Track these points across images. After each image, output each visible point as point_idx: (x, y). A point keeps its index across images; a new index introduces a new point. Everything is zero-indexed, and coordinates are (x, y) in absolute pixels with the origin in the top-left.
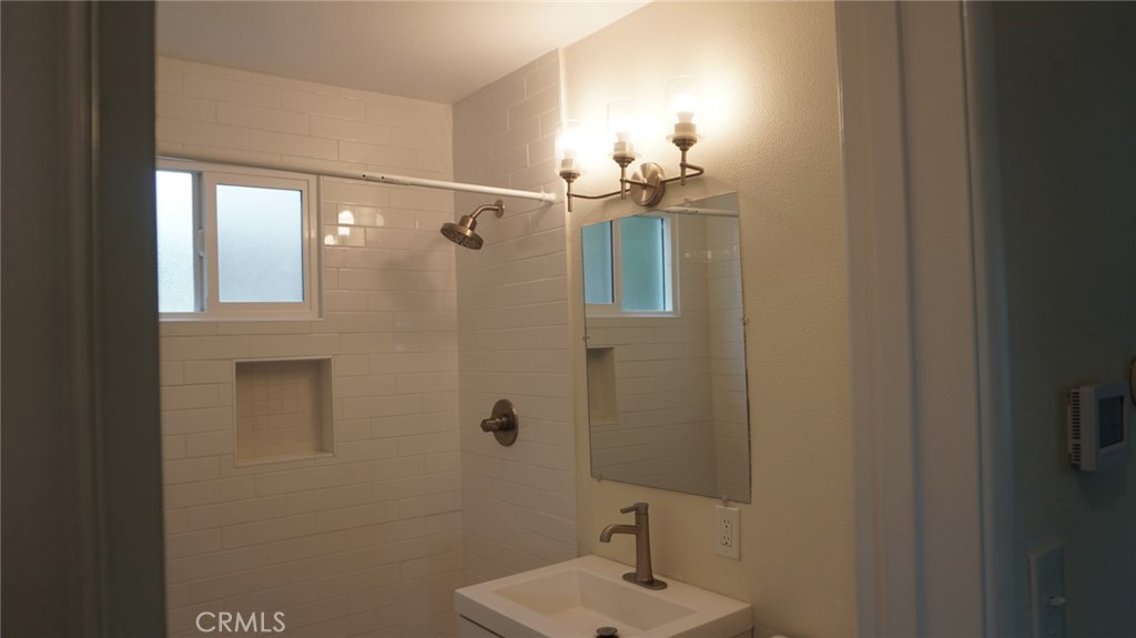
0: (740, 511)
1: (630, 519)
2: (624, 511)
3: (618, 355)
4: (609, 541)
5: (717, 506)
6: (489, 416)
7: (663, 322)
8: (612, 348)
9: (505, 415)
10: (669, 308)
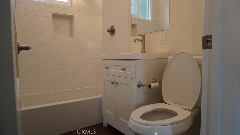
0: (166, 32)
1: (140, 38)
2: (140, 36)
3: (138, 26)
4: (136, 41)
5: (161, 32)
6: (109, 29)
7: (148, 21)
8: (137, 25)
9: (113, 29)
10: (150, 19)
